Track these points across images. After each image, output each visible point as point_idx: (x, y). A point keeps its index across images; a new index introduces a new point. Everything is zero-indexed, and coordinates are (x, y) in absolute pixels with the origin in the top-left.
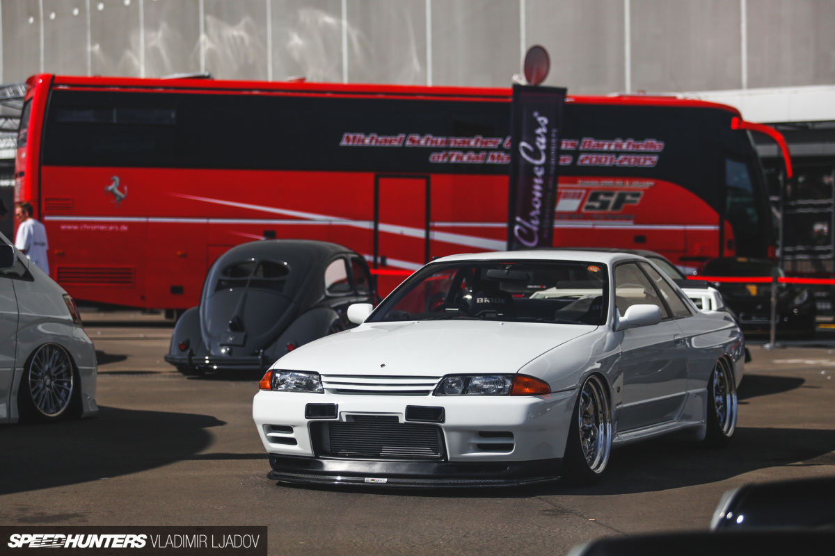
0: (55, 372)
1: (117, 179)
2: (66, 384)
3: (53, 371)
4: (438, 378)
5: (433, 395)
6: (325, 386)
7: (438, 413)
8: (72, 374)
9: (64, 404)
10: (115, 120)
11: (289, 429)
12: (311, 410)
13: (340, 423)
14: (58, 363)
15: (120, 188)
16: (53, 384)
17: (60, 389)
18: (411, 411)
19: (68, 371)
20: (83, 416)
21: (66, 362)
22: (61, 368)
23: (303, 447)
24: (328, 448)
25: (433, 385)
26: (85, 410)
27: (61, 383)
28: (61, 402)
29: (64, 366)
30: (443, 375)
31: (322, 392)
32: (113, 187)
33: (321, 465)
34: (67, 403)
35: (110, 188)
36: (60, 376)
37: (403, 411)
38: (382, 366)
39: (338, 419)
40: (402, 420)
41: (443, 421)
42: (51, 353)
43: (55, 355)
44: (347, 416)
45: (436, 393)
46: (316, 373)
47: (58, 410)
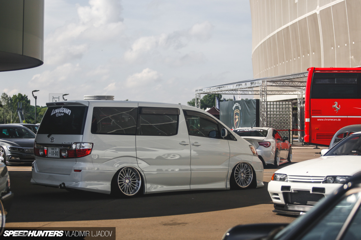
0: (246, 172)
1: (337, 103)
2: (250, 176)
3: (245, 171)
4: (324, 177)
5: (322, 183)
6: (288, 179)
7: (323, 190)
8: (252, 173)
9: (249, 183)
10: (336, 83)
11: (277, 194)
12: (283, 188)
13: (291, 193)
14: (247, 169)
15: (338, 106)
16: (245, 176)
17: (248, 178)
18: (314, 189)
19: (251, 171)
20: (256, 188)
21: (250, 168)
22: (248, 170)
23: (282, 201)
24: (290, 202)
25: (322, 179)
26: (258, 185)
27: (249, 176)
28: (248, 182)
29: (249, 170)
30: (326, 176)
31: (287, 181)
32: (335, 106)
33: (287, 207)
34: (250, 182)
35: (334, 106)
36: (248, 173)
37: (311, 189)
38: (307, 172)
39: (290, 191)
40: (311, 192)
41: (324, 193)
42: (244, 166)
43: (246, 166)
44: (294, 190)
45: (323, 182)
46: (286, 175)
47: (247, 185)
